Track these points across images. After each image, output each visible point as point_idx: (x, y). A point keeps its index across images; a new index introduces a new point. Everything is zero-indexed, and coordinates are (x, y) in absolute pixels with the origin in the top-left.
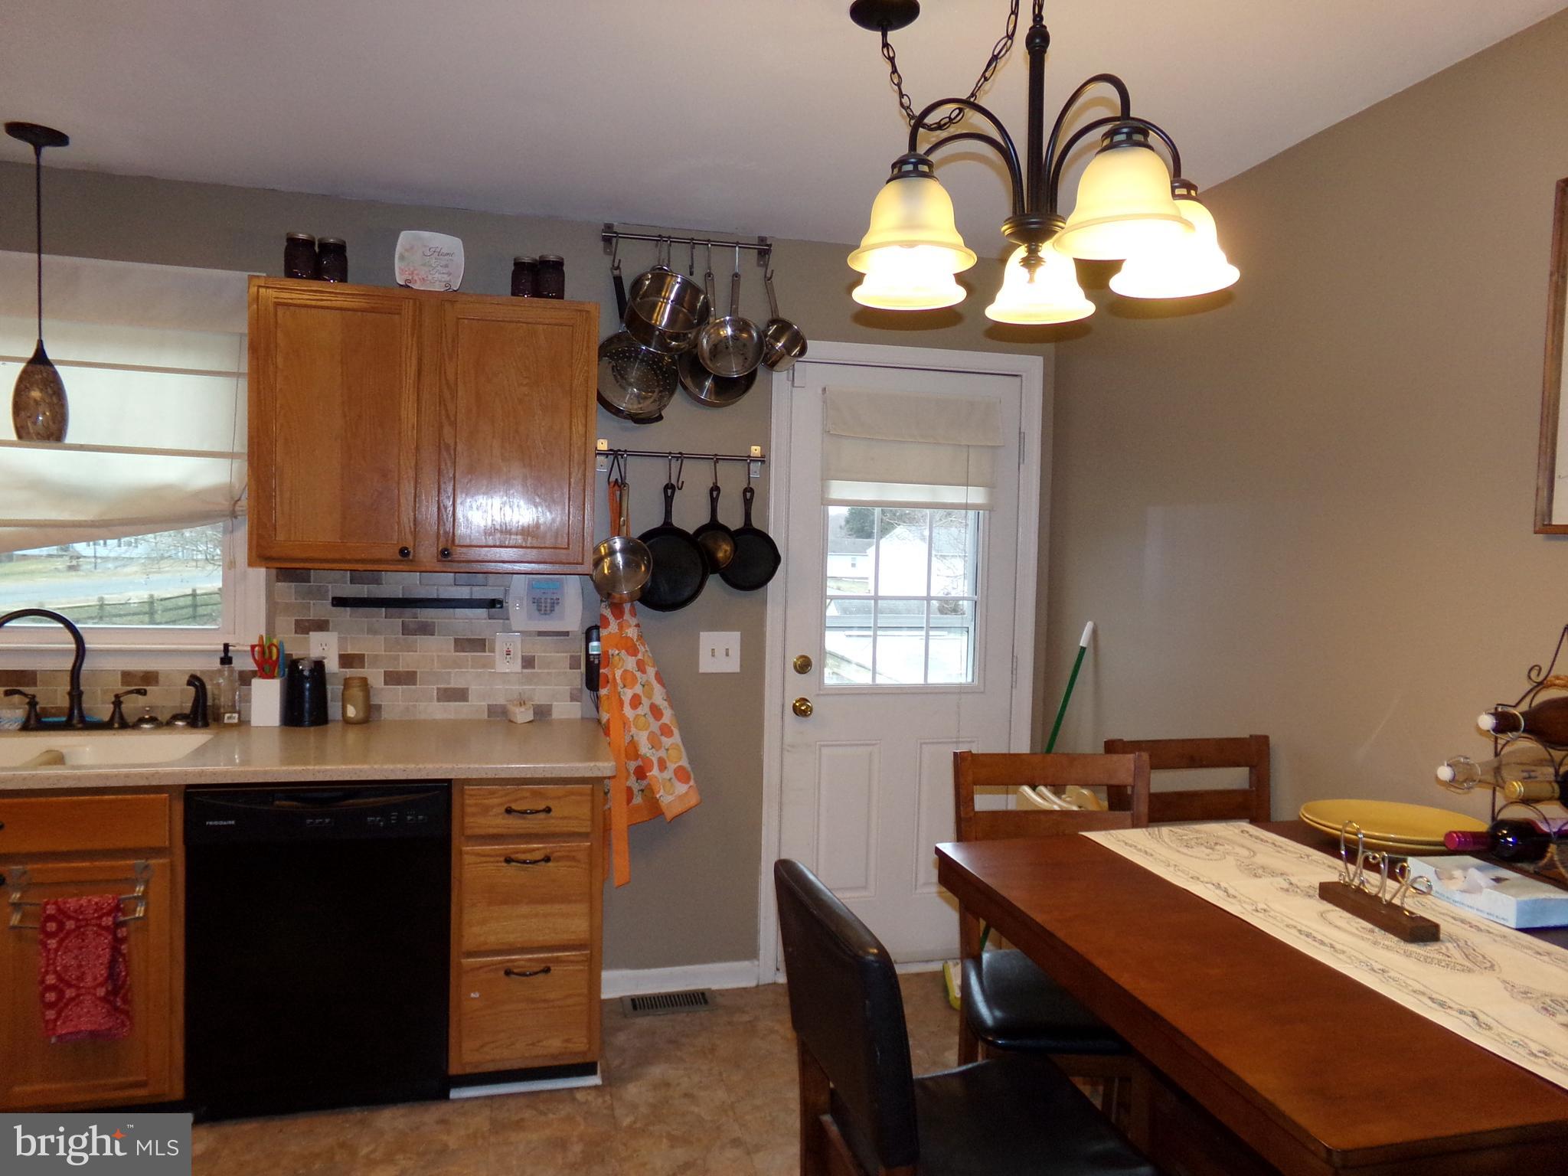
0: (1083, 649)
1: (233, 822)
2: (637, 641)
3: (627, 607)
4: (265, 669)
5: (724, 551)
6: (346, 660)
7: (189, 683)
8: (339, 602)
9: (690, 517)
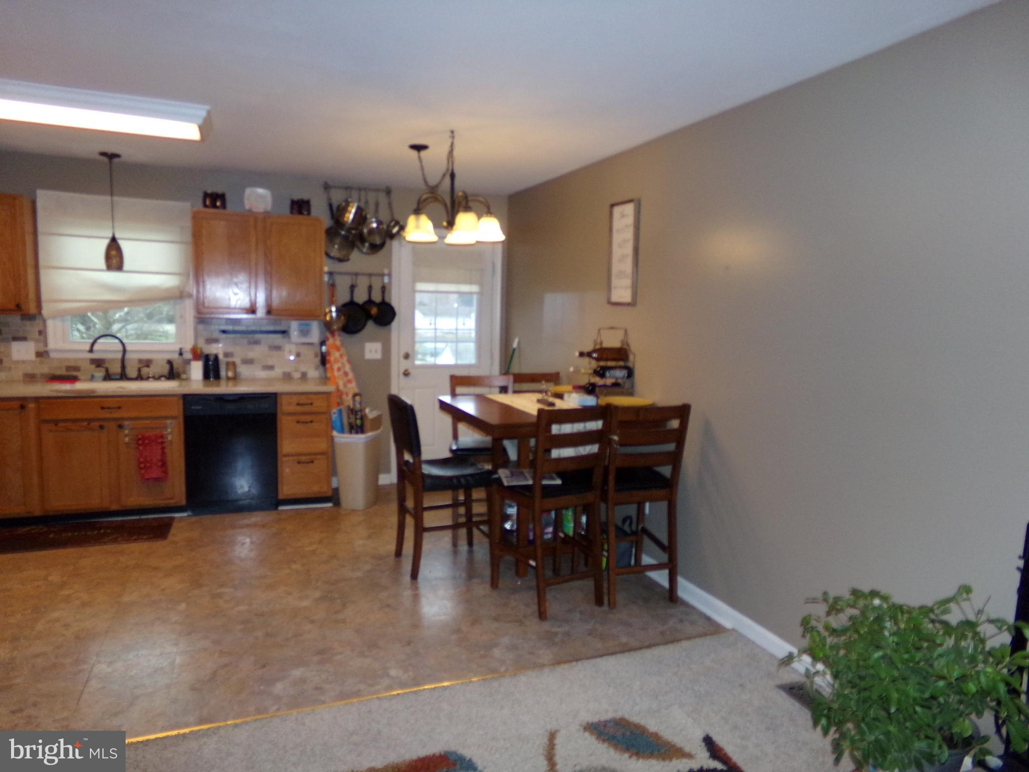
0: (514, 350)
1: (202, 407)
2: (340, 346)
3: (336, 333)
4: (196, 358)
5: (374, 311)
6: (226, 354)
7: (165, 363)
8: (223, 332)
9: (361, 297)
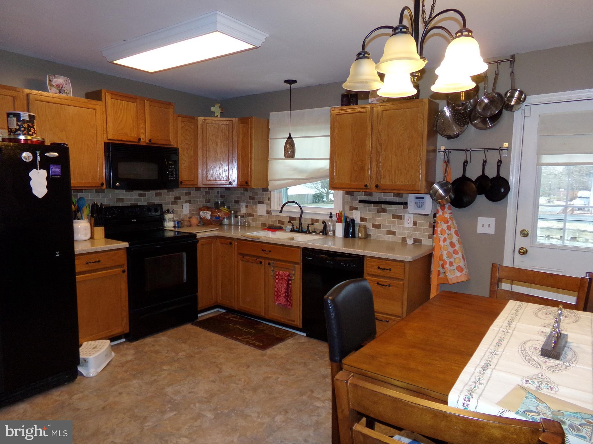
1: (311, 259)
2: (449, 218)
3: (447, 206)
4: (339, 221)
5: (487, 186)
6: (362, 220)
7: (322, 223)
8: (361, 202)
9: (474, 172)
